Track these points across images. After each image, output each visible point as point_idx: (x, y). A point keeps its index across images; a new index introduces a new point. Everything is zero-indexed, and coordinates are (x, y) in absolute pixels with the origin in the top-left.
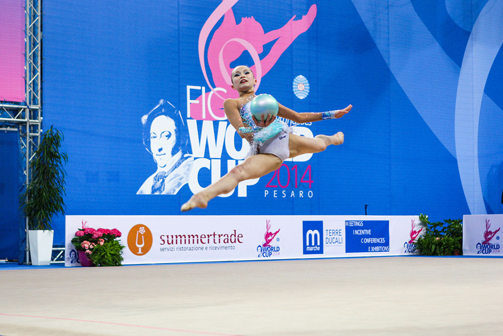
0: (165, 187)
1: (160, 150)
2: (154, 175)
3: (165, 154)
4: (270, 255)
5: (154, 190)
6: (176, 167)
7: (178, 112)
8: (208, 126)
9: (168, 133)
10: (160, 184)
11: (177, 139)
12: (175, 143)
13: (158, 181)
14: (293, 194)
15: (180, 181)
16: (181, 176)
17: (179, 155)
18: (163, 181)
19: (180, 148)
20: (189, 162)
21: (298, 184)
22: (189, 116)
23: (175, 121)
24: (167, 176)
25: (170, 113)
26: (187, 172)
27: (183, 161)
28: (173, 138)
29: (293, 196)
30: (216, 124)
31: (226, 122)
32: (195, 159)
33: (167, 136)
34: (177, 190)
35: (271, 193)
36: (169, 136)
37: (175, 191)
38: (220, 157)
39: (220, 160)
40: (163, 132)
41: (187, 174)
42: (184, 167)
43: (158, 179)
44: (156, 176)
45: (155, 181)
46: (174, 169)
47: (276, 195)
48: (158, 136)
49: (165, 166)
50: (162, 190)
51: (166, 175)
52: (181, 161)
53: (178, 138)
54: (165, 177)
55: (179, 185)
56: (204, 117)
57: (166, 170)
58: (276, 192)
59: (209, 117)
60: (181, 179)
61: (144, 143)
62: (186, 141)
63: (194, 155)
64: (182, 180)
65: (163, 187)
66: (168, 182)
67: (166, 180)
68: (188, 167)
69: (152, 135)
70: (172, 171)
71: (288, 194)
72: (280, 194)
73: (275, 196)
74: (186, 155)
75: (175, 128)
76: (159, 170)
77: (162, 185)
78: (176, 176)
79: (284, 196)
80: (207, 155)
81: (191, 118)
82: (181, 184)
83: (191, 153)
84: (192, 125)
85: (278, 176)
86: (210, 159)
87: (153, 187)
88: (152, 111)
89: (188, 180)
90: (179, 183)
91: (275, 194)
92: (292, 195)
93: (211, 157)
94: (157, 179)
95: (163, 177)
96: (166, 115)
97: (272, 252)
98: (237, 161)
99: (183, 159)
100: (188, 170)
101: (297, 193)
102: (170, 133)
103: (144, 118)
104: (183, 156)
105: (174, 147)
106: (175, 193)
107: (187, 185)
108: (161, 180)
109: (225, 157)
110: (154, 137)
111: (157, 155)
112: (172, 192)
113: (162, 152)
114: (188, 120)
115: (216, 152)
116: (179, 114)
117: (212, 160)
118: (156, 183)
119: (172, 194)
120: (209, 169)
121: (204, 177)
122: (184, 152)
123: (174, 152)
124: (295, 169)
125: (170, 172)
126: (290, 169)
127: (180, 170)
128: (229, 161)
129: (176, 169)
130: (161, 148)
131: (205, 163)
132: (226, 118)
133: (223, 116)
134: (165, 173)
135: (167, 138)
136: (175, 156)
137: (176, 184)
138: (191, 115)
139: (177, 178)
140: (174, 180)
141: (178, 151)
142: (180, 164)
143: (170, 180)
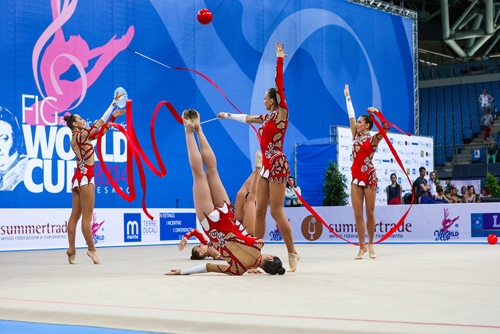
0: (4, 183)
3: (3, 155)
4: (96, 243)
6: (13, 166)
7: (14, 118)
8: (41, 130)
9: (6, 137)
11: (13, 142)
12: (11, 145)
15: (16, 179)
16: (17, 174)
17: (15, 155)
18: (2, 178)
19: (16, 149)
20: (24, 162)
21: (118, 182)
22: (24, 121)
23: (12, 126)
25: (7, 119)
26: (22, 171)
27: (18, 161)
28: (10, 140)
30: (48, 129)
31: (57, 128)
32: (29, 159)
33: (4, 139)
34: (14, 187)
36: (6, 139)
37: (12, 187)
38: (51, 158)
39: (51, 160)
40: (2, 136)
41: (23, 172)
42: (20, 166)
46: (11, 168)
49: (3, 165)
51: (4, 173)
53: (15, 141)
54: (3, 175)
55: (15, 182)
56: (37, 122)
57: (4, 169)
59: (41, 123)
60: (17, 177)
62: (21, 143)
63: (29, 156)
64: (18, 178)
65: (1, 184)
66: (6, 180)
67: (5, 178)
68: (23, 166)
70: (9, 170)
71: (110, 190)
72: (103, 190)
73: (98, 192)
74: (21, 156)
75: (12, 132)
78: (13, 174)
79: (106, 191)
80: (40, 156)
81: (26, 123)
82: (17, 181)
83: (26, 153)
84: (27, 129)
86: (43, 160)
89: (23, 178)
90: (16, 180)
91: (98, 190)
92: (113, 191)
93: (43, 157)
96: (4, 121)
97: (98, 240)
98: (66, 161)
99: (19, 159)
100: (24, 169)
102: (8, 137)
104: (19, 156)
105: (11, 148)
106: (12, 189)
107: (22, 183)
109: (55, 158)
112: (10, 188)
113: (0, 153)
114: (23, 125)
115: (48, 153)
116: (15, 120)
117: (44, 160)
119: (9, 190)
120: (42, 168)
121: (38, 176)
122: (20, 154)
123: (11, 153)
124: (115, 169)
126: (111, 168)
127: (17, 169)
128: (59, 161)
129: (13, 168)
131: (38, 163)
132: (56, 123)
133: (54, 121)
134: (3, 172)
135: (5, 141)
136: (12, 156)
137: (13, 181)
138: (26, 120)
139: (14, 176)
140: (11, 177)
141: (15, 152)
142: (17, 163)
143: (8, 178)
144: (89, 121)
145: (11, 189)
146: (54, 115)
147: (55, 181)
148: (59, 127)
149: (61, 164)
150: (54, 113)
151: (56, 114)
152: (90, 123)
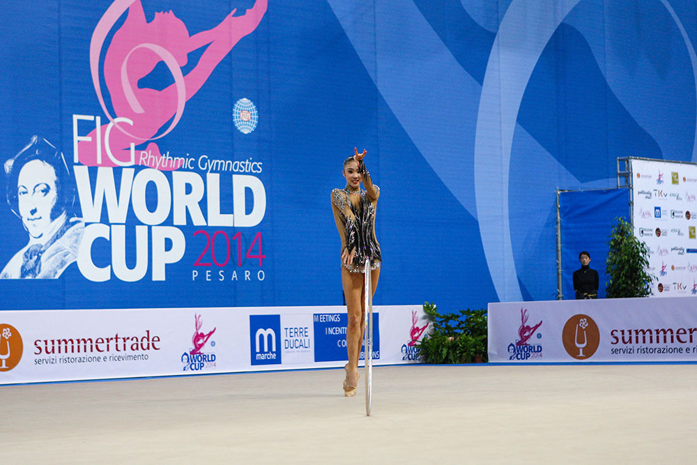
0: (41, 268)
1: (33, 212)
2: (25, 250)
3: (41, 218)
4: (201, 367)
5: (24, 272)
6: (57, 237)
7: (59, 155)
8: (105, 175)
9: (45, 187)
10: (33, 263)
11: (58, 195)
12: (55, 201)
13: (31, 258)
14: (235, 275)
15: (64, 259)
16: (65, 251)
17: (62, 219)
18: (39, 258)
19: (63, 209)
20: (77, 229)
21: (242, 261)
22: (76, 160)
23: (55, 168)
24: (44, 251)
25: (47, 157)
26: (74, 245)
27: (67, 229)
28: (53, 193)
29: (235, 278)
30: (118, 172)
31: (133, 170)
32: (87, 224)
33: (43, 191)
34: (60, 272)
35: (202, 275)
36: (46, 191)
37: (56, 273)
38: (124, 222)
39: (124, 226)
40: (38, 185)
41: (75, 247)
42: (70, 237)
43: (31, 256)
44: (28, 251)
45: (26, 259)
46: (55, 241)
47: (209, 278)
48: (30, 190)
49: (41, 235)
50: (37, 271)
51: (42, 249)
52: (65, 229)
53: (60, 194)
54: (41, 253)
55: (63, 263)
56: (99, 161)
57: (43, 241)
58: (209, 273)
59: (106, 162)
60: (65, 256)
61: (8, 201)
62: (72, 198)
63: (85, 219)
64: (67, 257)
65: (38, 267)
66: (46, 261)
67: (43, 257)
68: (75, 237)
69: (21, 189)
70: (51, 244)
71: (228, 276)
72: (215, 276)
73: (208, 280)
74: (72, 220)
75: (55, 178)
76: (33, 242)
77: (36, 265)
78: (58, 250)
79: (221, 278)
80: (104, 219)
81: (79, 164)
82: (65, 263)
83: (80, 215)
84: (81, 174)
85: (212, 249)
86: (110, 225)
87: (23, 267)
88: (21, 153)
89: (76, 257)
90: (63, 261)
91: (208, 275)
92: (233, 277)
93: (111, 222)
94: (28, 256)
95: (38, 253)
96: (42, 160)
97: (205, 363)
98: (150, 227)
99: (68, 224)
100: (76, 241)
101: (241, 275)
102: (48, 187)
103: (9, 165)
104: (68, 220)
105: (54, 207)
106: (57, 277)
108: (36, 257)
109: (132, 222)
110: (24, 193)
111: (28, 219)
112: (52, 275)
113: (36, 215)
114: (75, 167)
115: (118, 214)
116: (61, 158)
117: (112, 226)
118: (28, 261)
119: (52, 278)
120: (108, 239)
121: (101, 253)
122: (69, 215)
123: (54, 215)
124: (237, 239)
125: (49, 245)
126: (230, 238)
127: (64, 242)
128: (138, 227)
129: (58, 241)
130: (34, 208)
131: (103, 231)
132: (132, 163)
133: (129, 159)
134: (42, 247)
135: (43, 194)
136: (56, 220)
137: (58, 263)
138: (79, 159)
139: (60, 253)
140: (55, 256)
141: (61, 214)
142: (64, 232)
143: (49, 258)
144: (189, 157)
145: (54, 276)
146: (129, 149)
147: (131, 262)
148: (138, 168)
149: (141, 232)
150: (130, 146)
151: (133, 146)
152: (192, 161)
